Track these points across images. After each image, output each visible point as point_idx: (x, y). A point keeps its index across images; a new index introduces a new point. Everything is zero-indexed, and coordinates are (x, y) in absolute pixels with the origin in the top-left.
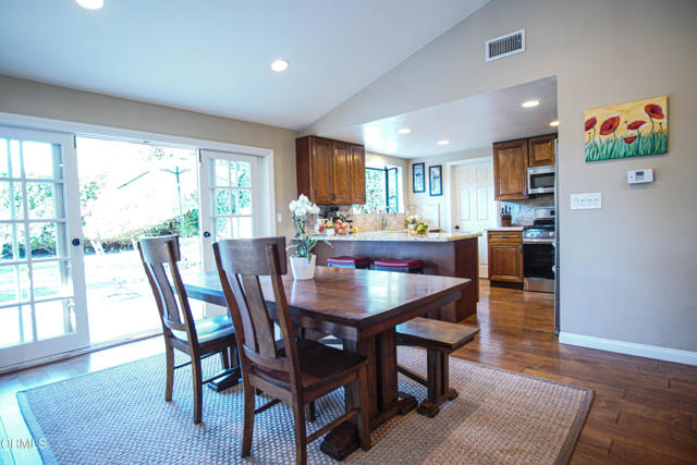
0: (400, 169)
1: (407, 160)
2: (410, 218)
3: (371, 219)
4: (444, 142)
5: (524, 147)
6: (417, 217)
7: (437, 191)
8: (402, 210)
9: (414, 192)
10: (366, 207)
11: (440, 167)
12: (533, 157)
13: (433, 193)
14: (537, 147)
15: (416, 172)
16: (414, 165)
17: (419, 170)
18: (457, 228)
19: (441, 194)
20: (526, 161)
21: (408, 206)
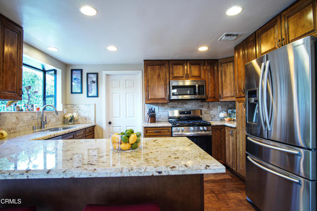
0: (59, 71)
1: (65, 66)
2: (69, 116)
3: (26, 117)
4: (112, 48)
5: (167, 65)
6: (75, 115)
7: (94, 93)
8: (60, 108)
9: (72, 93)
10: (21, 104)
11: (97, 74)
12: (173, 74)
13: (90, 95)
14: (175, 67)
15: (74, 77)
16: (72, 70)
17: (76, 75)
18: (110, 123)
19: (97, 96)
20: (168, 76)
21: (65, 104)
